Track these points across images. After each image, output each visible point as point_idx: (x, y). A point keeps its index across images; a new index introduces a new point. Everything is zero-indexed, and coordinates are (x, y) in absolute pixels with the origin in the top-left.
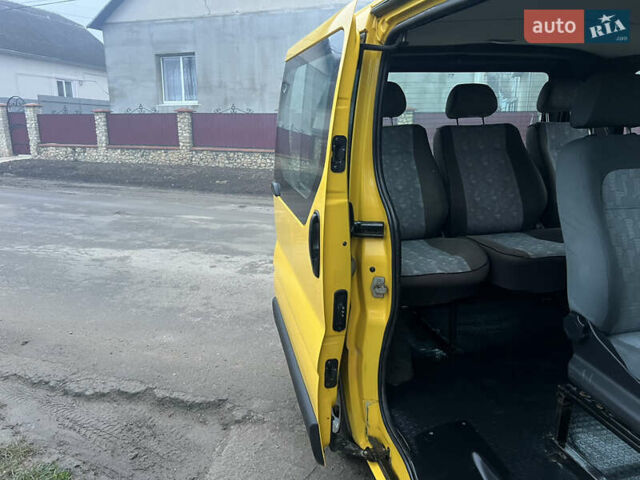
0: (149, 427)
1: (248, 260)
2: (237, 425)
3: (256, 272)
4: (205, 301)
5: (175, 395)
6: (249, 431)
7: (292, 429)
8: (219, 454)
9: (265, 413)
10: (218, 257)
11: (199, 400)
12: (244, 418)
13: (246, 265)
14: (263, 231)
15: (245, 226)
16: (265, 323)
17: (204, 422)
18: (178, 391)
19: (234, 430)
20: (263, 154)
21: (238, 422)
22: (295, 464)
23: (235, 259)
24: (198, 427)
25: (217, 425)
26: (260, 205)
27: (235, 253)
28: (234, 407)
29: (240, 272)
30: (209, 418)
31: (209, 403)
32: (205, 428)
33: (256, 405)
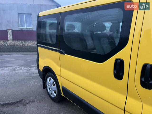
0: (2, 112)
1: (12, 68)
2: (28, 104)
3: (15, 70)
4: (4, 80)
5: (7, 102)
6: (32, 104)
7: (43, 101)
8: (26, 111)
9: (34, 99)
10: (2, 68)
11: (14, 101)
12: (29, 102)
13: (12, 69)
14: (12, 61)
15: (5, 60)
16: (24, 81)
17: (18, 106)
18: (7, 101)
19: (27, 105)
20: (4, 41)
21: (28, 103)
22: (47, 107)
23: (7, 68)
24: (17, 108)
25: (22, 106)
26: (7, 55)
27: (7, 67)
28: (25, 100)
29: (11, 71)
30: (19, 105)
31: (18, 101)
32: (18, 107)
33: (31, 98)
